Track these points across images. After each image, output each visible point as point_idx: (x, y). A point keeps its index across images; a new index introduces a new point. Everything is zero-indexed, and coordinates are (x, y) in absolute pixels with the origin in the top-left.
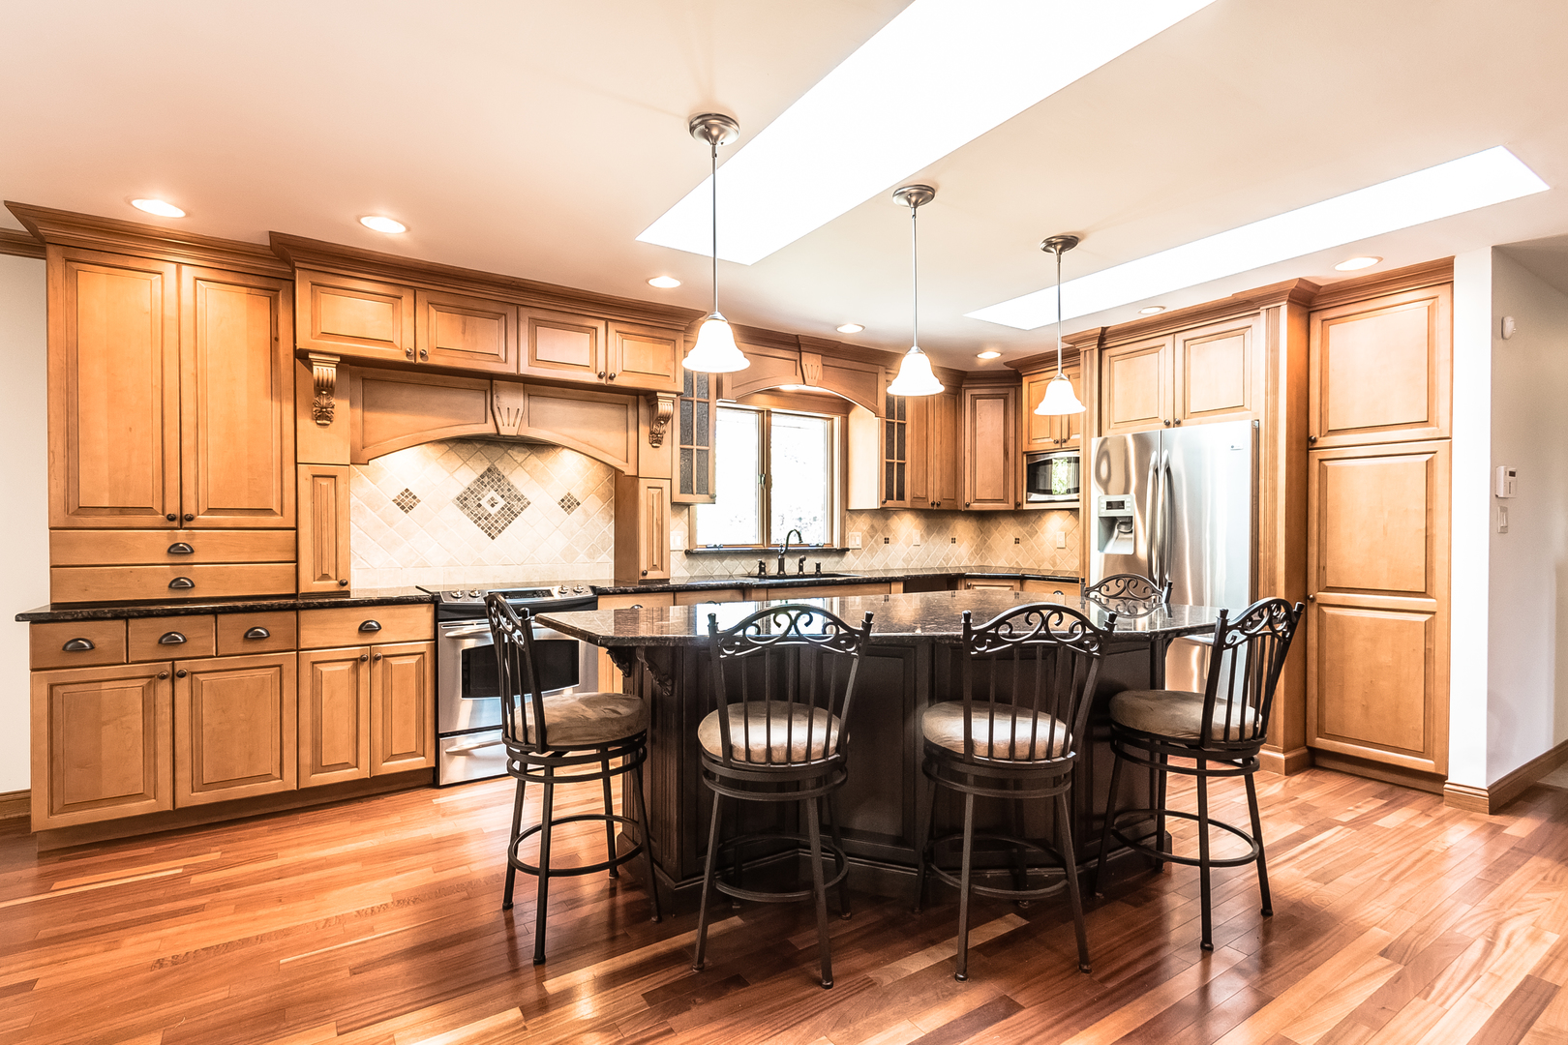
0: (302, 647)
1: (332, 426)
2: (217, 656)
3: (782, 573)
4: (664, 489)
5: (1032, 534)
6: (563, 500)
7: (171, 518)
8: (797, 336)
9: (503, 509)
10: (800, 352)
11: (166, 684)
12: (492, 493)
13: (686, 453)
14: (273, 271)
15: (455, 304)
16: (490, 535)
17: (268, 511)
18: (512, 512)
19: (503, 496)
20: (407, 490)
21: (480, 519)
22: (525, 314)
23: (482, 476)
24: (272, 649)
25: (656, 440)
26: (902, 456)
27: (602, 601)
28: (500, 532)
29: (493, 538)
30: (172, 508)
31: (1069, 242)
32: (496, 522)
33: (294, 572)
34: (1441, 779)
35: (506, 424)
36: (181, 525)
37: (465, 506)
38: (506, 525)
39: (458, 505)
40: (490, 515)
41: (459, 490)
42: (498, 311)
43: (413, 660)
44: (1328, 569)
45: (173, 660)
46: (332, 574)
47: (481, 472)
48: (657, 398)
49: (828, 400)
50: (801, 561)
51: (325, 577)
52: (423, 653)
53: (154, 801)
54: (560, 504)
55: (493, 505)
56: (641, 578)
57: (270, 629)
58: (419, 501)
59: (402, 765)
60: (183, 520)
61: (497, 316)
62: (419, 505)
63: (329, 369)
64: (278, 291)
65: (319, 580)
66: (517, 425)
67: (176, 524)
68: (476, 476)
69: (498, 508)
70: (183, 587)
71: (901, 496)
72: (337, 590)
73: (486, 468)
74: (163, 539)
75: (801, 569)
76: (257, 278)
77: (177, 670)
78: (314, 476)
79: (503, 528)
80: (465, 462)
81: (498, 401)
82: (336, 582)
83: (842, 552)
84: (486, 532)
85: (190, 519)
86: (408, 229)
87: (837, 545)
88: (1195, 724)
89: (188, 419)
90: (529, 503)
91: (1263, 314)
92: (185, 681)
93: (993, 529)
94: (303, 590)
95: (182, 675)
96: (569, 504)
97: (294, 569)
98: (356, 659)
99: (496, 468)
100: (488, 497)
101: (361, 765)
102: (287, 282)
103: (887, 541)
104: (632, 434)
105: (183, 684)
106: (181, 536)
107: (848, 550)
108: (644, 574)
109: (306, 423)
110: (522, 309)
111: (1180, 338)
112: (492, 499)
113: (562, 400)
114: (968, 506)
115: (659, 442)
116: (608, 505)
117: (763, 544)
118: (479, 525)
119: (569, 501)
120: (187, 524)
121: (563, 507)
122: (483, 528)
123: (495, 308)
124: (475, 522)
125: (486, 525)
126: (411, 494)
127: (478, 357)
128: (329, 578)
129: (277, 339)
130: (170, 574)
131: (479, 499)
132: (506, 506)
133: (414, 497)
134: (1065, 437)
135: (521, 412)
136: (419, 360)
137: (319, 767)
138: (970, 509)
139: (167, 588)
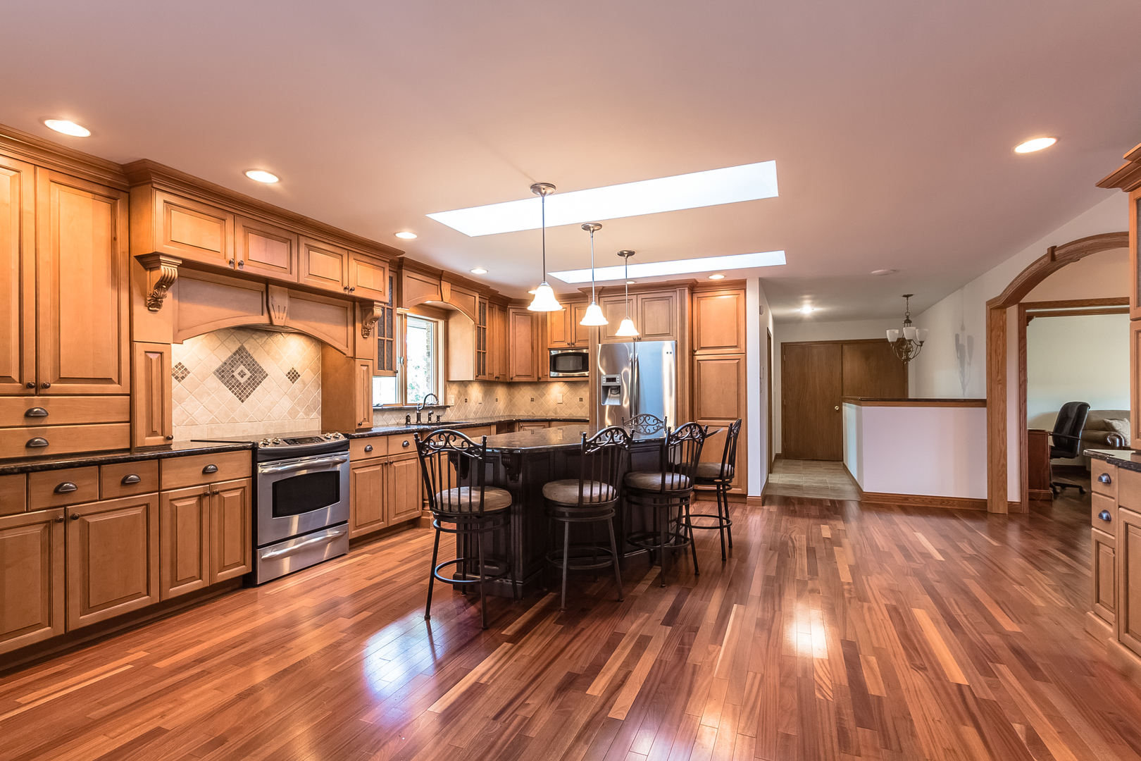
0: (163, 488)
1: (161, 311)
2: (100, 500)
3: (419, 422)
4: (370, 367)
5: (542, 395)
6: (289, 373)
7: (29, 386)
8: (443, 271)
9: (249, 379)
10: (441, 280)
11: (61, 525)
12: (242, 367)
13: (381, 342)
14: (116, 184)
15: (259, 228)
16: (240, 399)
17: (108, 380)
18: (256, 382)
19: (249, 370)
20: (180, 364)
21: (233, 386)
22: (303, 241)
23: (235, 354)
24: (142, 491)
25: (366, 333)
26: (484, 349)
27: (352, 442)
28: (247, 396)
29: (243, 401)
30: (30, 377)
31: (631, 253)
32: (245, 389)
33: (129, 431)
34: (745, 496)
35: (277, 318)
36: (36, 392)
37: (223, 376)
38: (252, 391)
39: (218, 376)
40: (240, 384)
41: (217, 364)
42: (285, 237)
43: (237, 493)
44: (702, 409)
45: (65, 506)
46: (159, 431)
47: (234, 351)
48: (373, 305)
49: (438, 310)
50: (430, 414)
51: (154, 433)
52: (244, 488)
53: (49, 628)
54: (287, 376)
55: (242, 377)
56: (357, 427)
57: (140, 475)
58: (189, 373)
59: (231, 573)
60: (37, 388)
61: (285, 240)
62: (189, 375)
63: (173, 269)
64: (117, 200)
65: (149, 436)
66: (284, 319)
67: (33, 391)
68: (230, 354)
69: (246, 378)
70: (39, 446)
71: (484, 374)
72: (164, 443)
73: (238, 347)
74: (21, 404)
75: (430, 419)
76: (102, 187)
77: (70, 514)
78: (146, 352)
79: (250, 394)
80: (222, 343)
81: (272, 300)
82: (163, 437)
83: (445, 408)
84: (238, 397)
85: (46, 387)
86: (280, 180)
87: (441, 403)
88: (718, 470)
89: (45, 300)
90: (267, 375)
91: (678, 292)
92: (76, 522)
93: (516, 392)
94: (139, 444)
95: (74, 518)
96: (293, 376)
97: (129, 428)
98: (200, 496)
99: (244, 349)
100: (239, 370)
101: (204, 577)
102: (124, 193)
103: (466, 401)
104: (350, 328)
105: (74, 526)
106: (37, 402)
107: (449, 407)
108: (360, 425)
109: (140, 309)
110: (301, 237)
111: (640, 297)
112: (242, 371)
113: (310, 302)
114: (512, 379)
115: (368, 334)
116: (317, 377)
117: (402, 404)
118: (233, 392)
119: (293, 373)
120: (42, 391)
121: (289, 378)
122: (235, 394)
123: (284, 234)
124: (230, 389)
125: (238, 392)
126: (183, 367)
127: (274, 268)
128: (157, 435)
129: (115, 239)
130: (26, 434)
131: (233, 372)
132: (251, 377)
133: (186, 369)
134: (573, 341)
135: (286, 309)
136: (238, 268)
137: (175, 582)
138: (513, 380)
139: (24, 447)
